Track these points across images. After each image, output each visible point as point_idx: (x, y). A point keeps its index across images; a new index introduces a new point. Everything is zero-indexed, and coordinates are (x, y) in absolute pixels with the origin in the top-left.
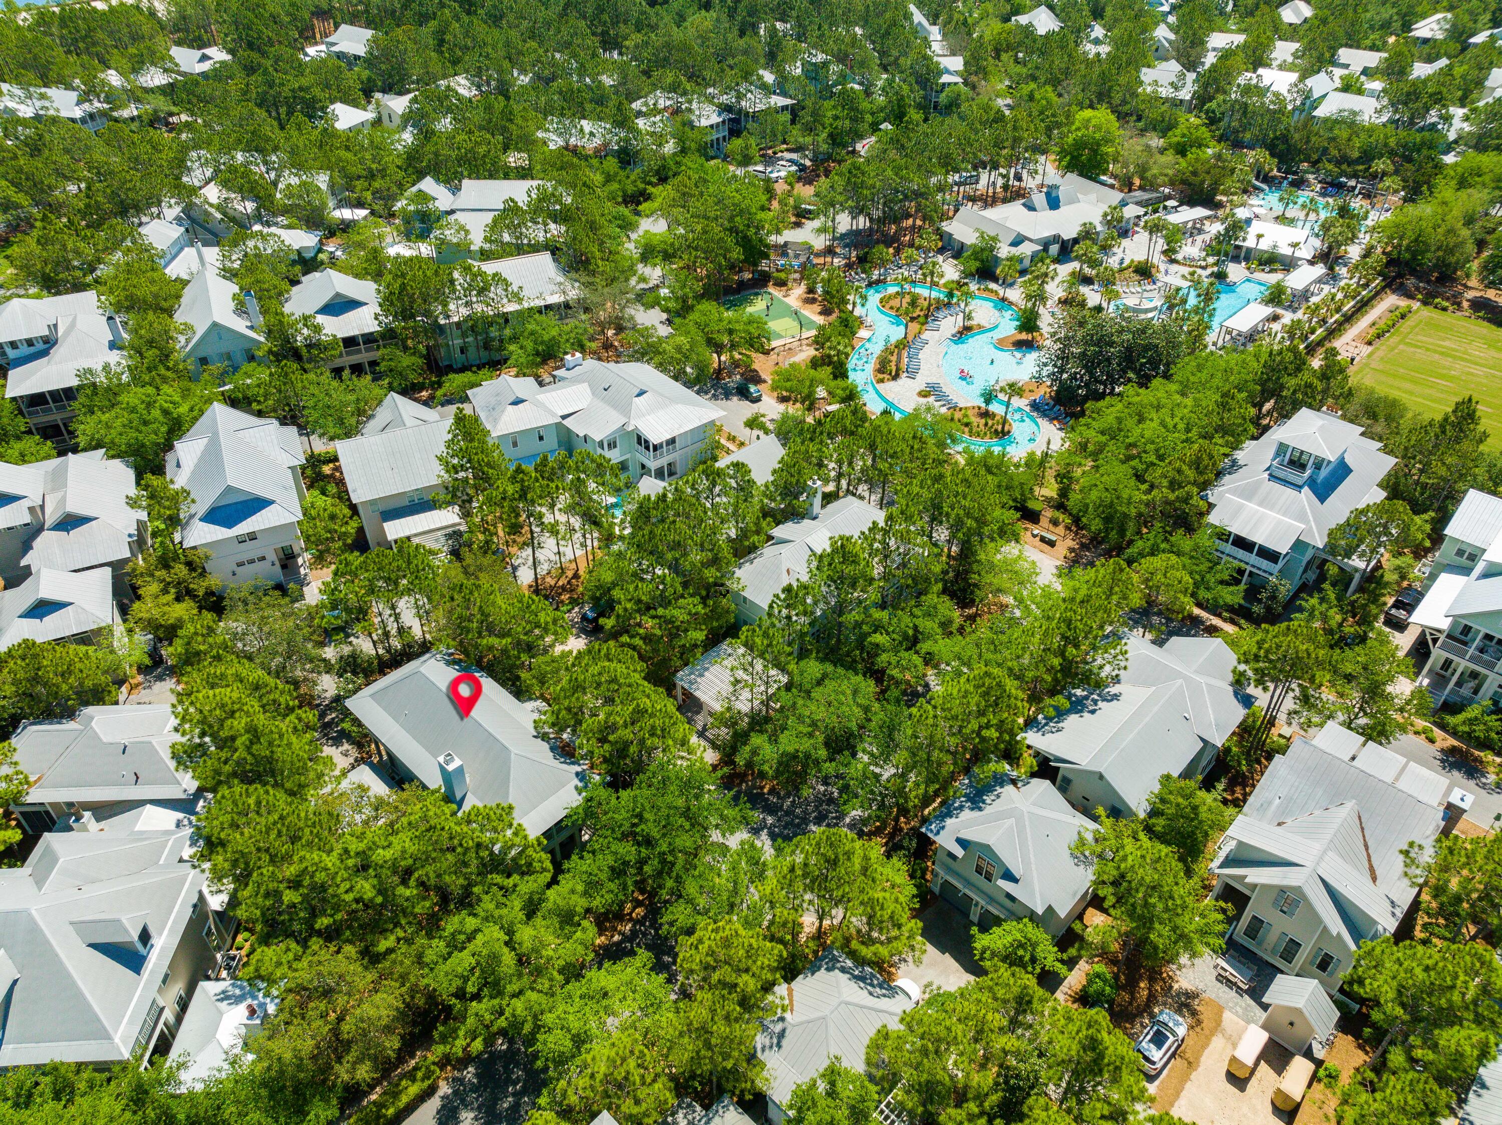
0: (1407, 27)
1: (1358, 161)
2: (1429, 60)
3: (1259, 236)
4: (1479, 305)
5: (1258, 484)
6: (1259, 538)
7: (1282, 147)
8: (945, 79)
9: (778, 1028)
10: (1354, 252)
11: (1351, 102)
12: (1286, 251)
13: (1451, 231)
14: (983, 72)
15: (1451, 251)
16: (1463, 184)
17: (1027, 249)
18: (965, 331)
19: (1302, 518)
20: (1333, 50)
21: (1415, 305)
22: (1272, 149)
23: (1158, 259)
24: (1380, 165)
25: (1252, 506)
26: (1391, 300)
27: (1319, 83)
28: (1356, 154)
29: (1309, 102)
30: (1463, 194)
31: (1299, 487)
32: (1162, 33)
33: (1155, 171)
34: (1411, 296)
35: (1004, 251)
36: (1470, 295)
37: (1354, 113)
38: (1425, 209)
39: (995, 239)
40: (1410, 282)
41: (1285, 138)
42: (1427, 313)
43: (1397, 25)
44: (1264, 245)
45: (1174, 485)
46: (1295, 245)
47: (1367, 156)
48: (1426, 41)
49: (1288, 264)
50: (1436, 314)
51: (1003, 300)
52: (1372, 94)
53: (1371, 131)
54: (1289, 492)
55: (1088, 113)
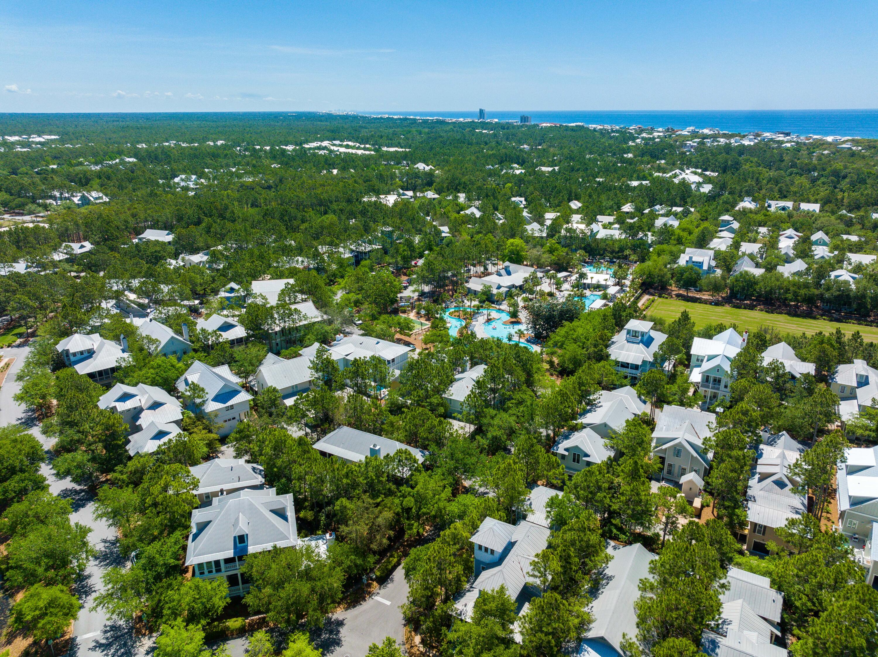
0: (619, 208)
1: (618, 252)
2: (632, 218)
3: (592, 278)
4: (678, 296)
5: (623, 346)
6: (630, 361)
7: (589, 249)
8: (443, 235)
9: (529, 502)
10: (628, 282)
11: (608, 232)
12: (603, 283)
13: (660, 270)
14: (457, 231)
15: (663, 277)
16: (659, 255)
17: (503, 290)
18: (489, 321)
19: (642, 353)
20: (595, 216)
21: (656, 298)
22: (585, 249)
23: (555, 291)
24: (627, 252)
25: (624, 352)
26: (646, 297)
27: (595, 227)
28: (617, 250)
29: (593, 235)
30: (661, 258)
31: (638, 343)
32: (525, 214)
33: (543, 260)
34: (653, 295)
35: (495, 291)
36: (674, 293)
37: (612, 236)
38: (648, 263)
39: (490, 287)
40: (652, 291)
41: (589, 245)
42: (661, 300)
43: (615, 207)
44: (594, 282)
45: (595, 346)
46: (606, 280)
47: (621, 250)
48: (627, 213)
49: (606, 287)
50: (664, 300)
51: (499, 309)
52: (615, 229)
53: (620, 240)
54: (635, 345)
55: (511, 240)
